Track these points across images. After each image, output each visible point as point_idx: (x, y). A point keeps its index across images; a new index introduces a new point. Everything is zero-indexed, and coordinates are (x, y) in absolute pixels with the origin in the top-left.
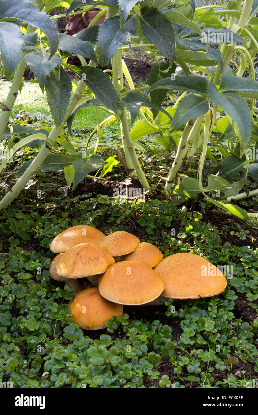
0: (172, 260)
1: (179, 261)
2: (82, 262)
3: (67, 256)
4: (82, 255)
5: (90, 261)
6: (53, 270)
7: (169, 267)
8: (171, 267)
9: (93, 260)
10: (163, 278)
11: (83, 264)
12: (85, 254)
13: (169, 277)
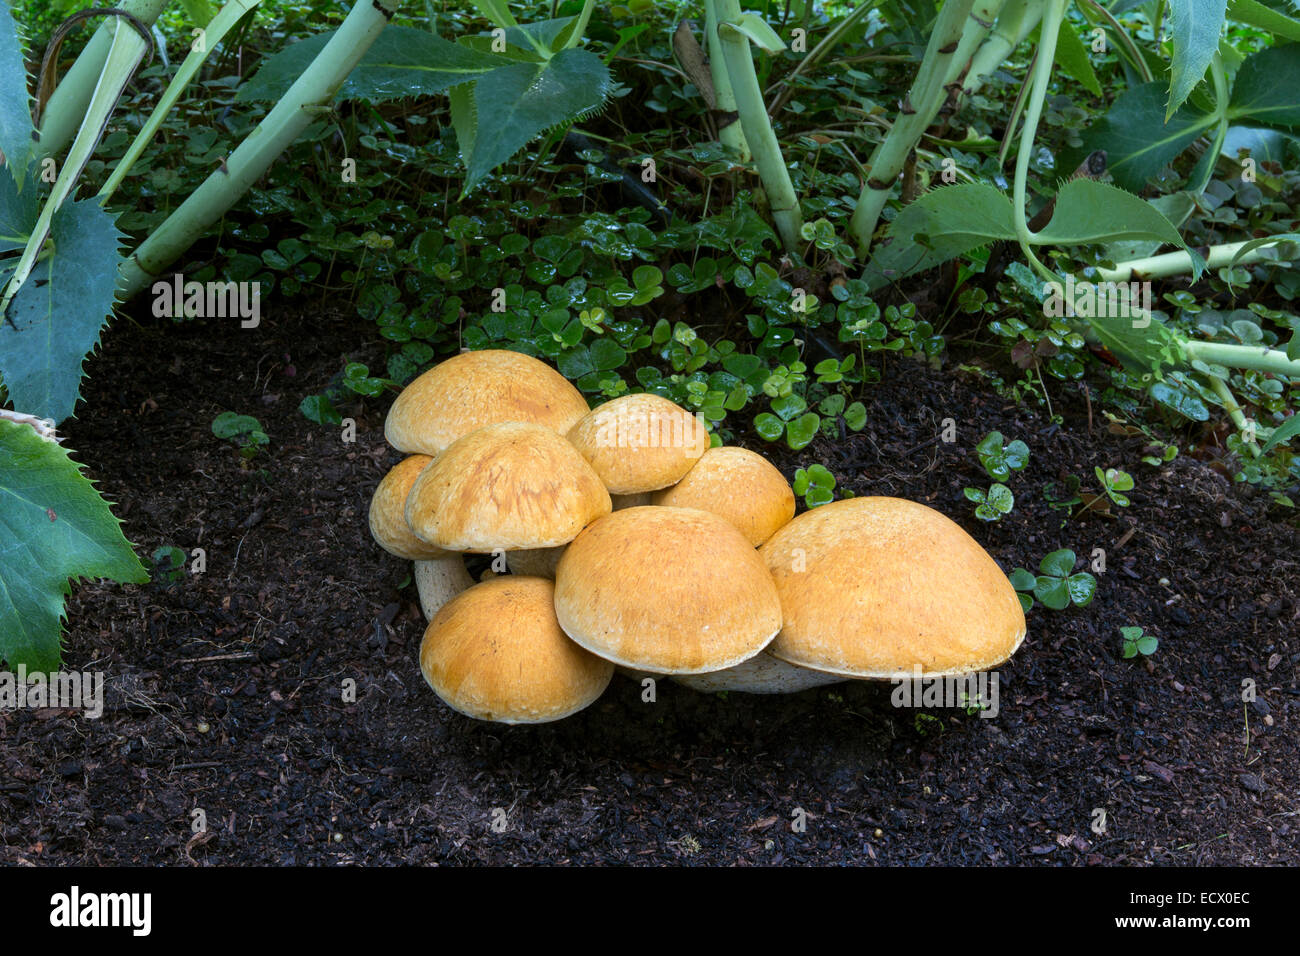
0: (832, 520)
1: (856, 528)
2: (492, 497)
3: (440, 470)
4: (496, 470)
5: (522, 499)
6: (381, 520)
7: (816, 548)
8: (823, 552)
9: (537, 497)
10: (786, 592)
11: (498, 506)
12: (508, 467)
13: (810, 591)
